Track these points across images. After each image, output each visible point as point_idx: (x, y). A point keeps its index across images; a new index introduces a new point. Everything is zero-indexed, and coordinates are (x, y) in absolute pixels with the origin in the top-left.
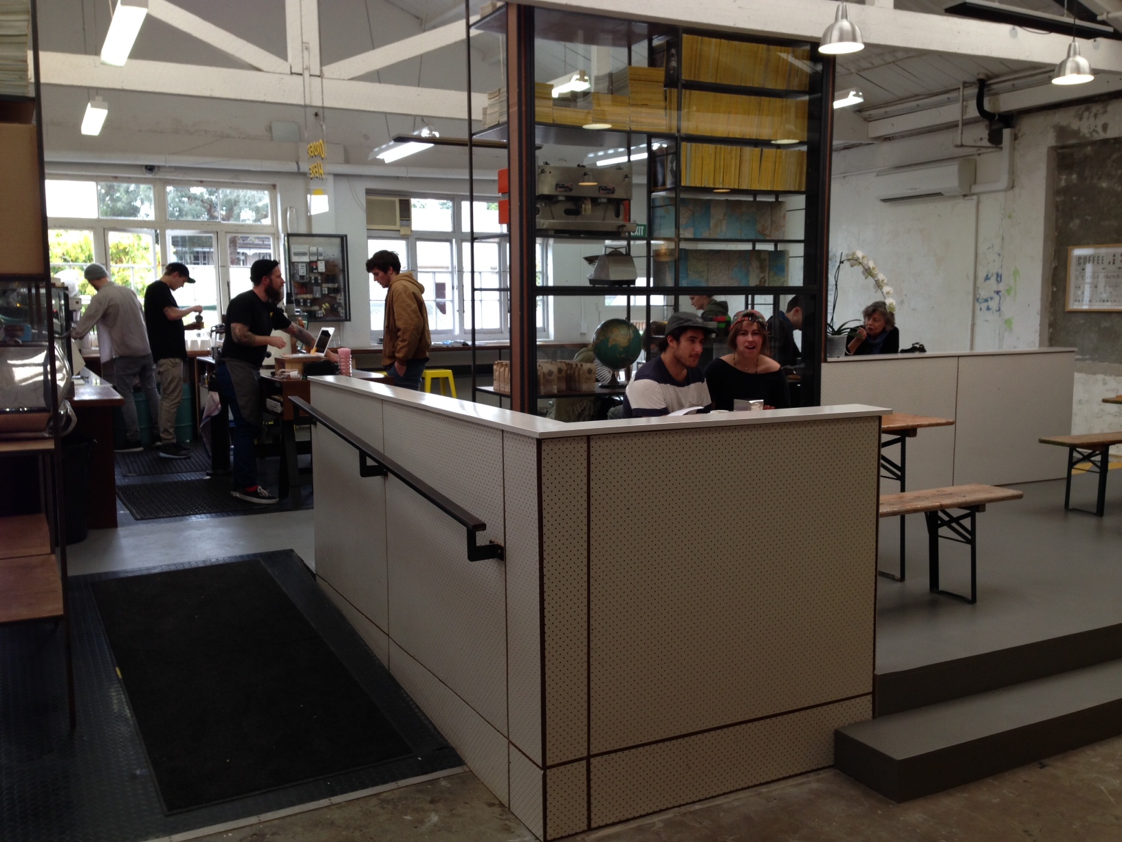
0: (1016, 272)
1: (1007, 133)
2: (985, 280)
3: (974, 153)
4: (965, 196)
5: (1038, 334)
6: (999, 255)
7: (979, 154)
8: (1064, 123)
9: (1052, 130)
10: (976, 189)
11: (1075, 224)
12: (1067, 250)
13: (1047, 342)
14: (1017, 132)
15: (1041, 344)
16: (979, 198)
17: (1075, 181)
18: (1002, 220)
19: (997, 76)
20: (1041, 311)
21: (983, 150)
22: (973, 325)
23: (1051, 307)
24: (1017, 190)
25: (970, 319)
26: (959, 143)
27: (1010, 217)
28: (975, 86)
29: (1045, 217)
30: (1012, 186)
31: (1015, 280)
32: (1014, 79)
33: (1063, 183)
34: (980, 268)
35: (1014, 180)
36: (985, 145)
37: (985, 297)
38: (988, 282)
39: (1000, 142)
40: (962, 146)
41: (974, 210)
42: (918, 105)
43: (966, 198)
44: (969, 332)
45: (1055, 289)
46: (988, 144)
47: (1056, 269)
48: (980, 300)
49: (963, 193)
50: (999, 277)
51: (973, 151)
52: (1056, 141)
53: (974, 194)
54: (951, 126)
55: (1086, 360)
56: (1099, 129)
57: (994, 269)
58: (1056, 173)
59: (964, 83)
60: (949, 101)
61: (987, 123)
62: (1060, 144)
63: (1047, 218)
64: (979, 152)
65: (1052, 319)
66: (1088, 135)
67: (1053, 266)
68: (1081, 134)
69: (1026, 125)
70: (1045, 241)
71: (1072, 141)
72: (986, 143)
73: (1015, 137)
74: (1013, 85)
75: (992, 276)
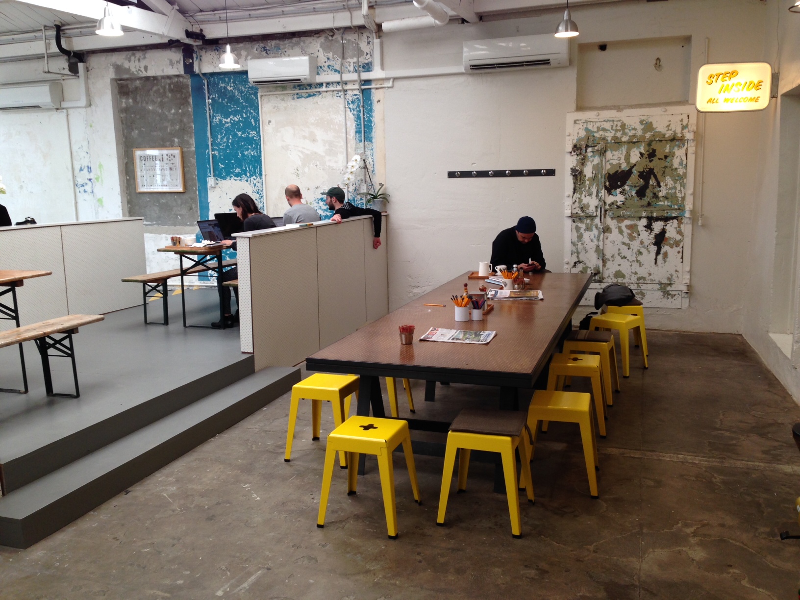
0: (100, 166)
1: (81, 66)
2: (80, 171)
3: (60, 78)
4: (57, 109)
5: (121, 208)
6: (87, 153)
7: (64, 80)
8: (119, 63)
9: (112, 67)
10: (64, 105)
11: (135, 133)
12: (132, 151)
13: (127, 214)
14: (88, 66)
15: (124, 215)
16: (67, 111)
17: (131, 104)
18: (86, 128)
19: (69, 24)
20: (121, 192)
21: (65, 77)
22: (76, 203)
23: (127, 190)
24: (93, 107)
25: (73, 199)
26: (46, 70)
27: (91, 126)
28: (53, 29)
29: (115, 127)
30: (89, 105)
31: (101, 171)
32: (81, 28)
33: (124, 105)
34: (75, 162)
35: (90, 100)
36: (67, 73)
37: (82, 184)
38: (82, 172)
39: (78, 72)
40: (49, 72)
41: (65, 119)
42: (13, 39)
43: (58, 111)
44: (74, 208)
45: (128, 178)
46: (70, 73)
47: (126, 164)
48: (79, 185)
49: (56, 107)
50: (89, 169)
51: (59, 77)
52: (116, 75)
53: (63, 108)
54: (40, 57)
55: (154, 224)
56: (142, 69)
57: (85, 163)
58: (118, 97)
59: (45, 26)
60: (36, 39)
61: (66, 57)
62: (118, 78)
63: (116, 128)
64: (63, 78)
65: (129, 198)
66: (135, 73)
67: (125, 161)
68: (131, 72)
69: (94, 61)
70: (117, 144)
71: (125, 76)
72: (67, 72)
73: (87, 70)
74: (81, 32)
75: (84, 168)
